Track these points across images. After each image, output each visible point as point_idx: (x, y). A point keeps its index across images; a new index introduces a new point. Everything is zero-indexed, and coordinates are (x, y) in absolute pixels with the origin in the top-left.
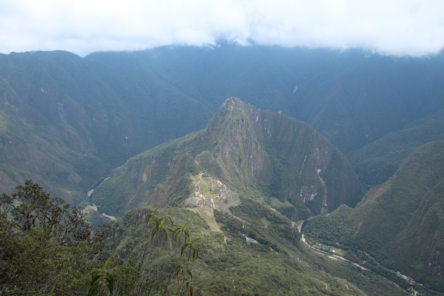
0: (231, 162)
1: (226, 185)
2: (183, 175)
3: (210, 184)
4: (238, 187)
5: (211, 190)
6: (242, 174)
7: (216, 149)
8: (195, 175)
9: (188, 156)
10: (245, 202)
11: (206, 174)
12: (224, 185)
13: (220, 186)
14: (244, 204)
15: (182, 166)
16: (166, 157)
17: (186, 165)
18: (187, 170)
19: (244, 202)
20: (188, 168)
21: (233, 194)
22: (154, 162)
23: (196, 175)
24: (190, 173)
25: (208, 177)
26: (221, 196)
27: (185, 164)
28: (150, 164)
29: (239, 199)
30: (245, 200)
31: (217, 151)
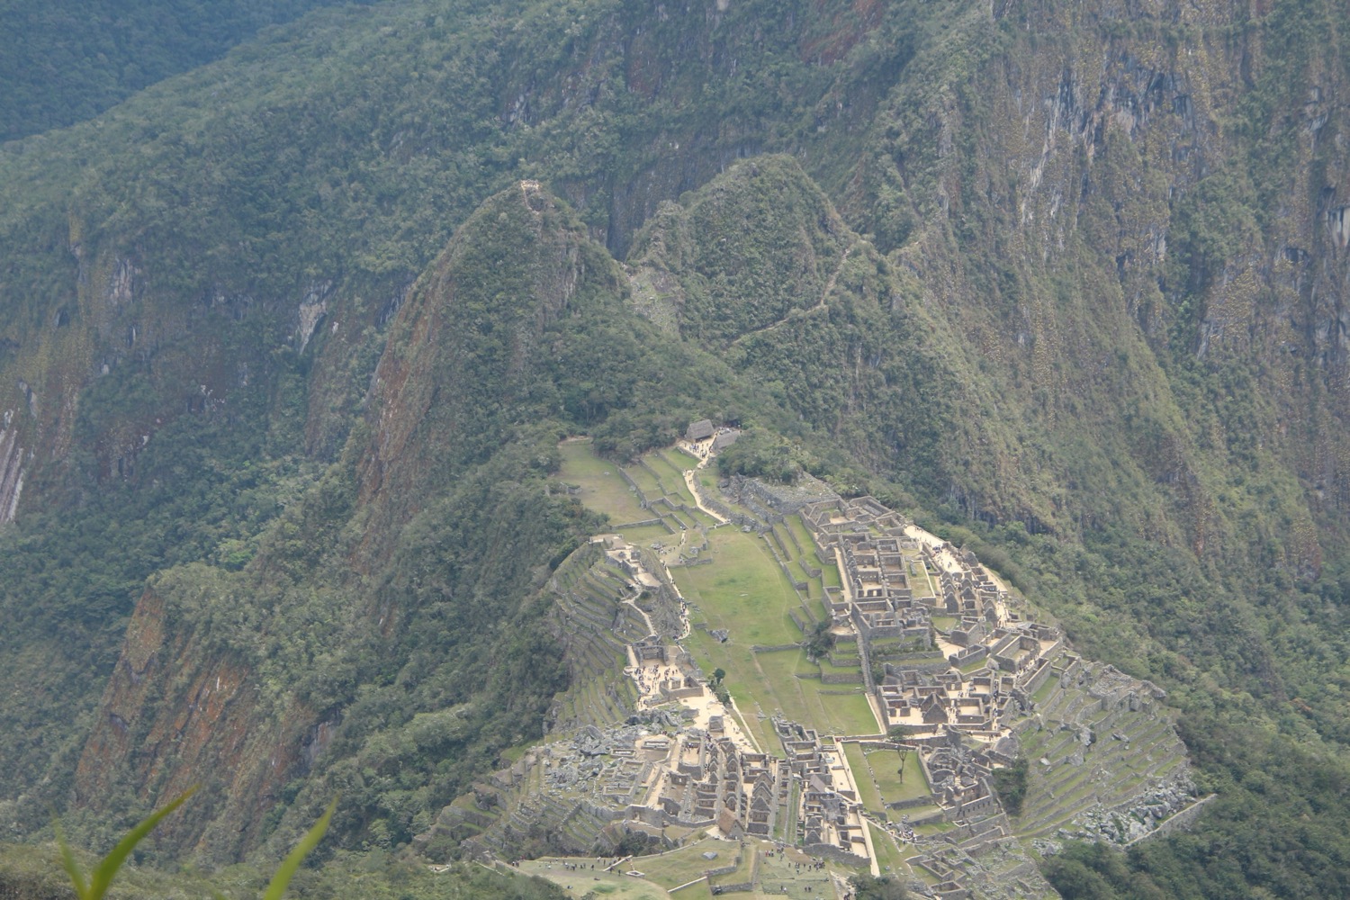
0: (1079, 301)
1: (1007, 576)
2: (485, 456)
3: (811, 564)
4: (1159, 602)
5: (821, 643)
6: (1217, 439)
7: (892, 134)
8: (627, 460)
9: (546, 223)
10: (1260, 802)
11: (767, 442)
12: (993, 578)
13: (932, 589)
14: (1242, 816)
15: (473, 347)
16: (265, 225)
17: (523, 335)
18: (534, 398)
19: (1239, 797)
20: (549, 367)
21: (1099, 688)
22: (121, 288)
23: (648, 458)
24: (564, 426)
25: (788, 479)
26: (952, 720)
27: (509, 319)
28: (64, 320)
29: (1183, 762)
30: (1255, 775)
31: (900, 158)
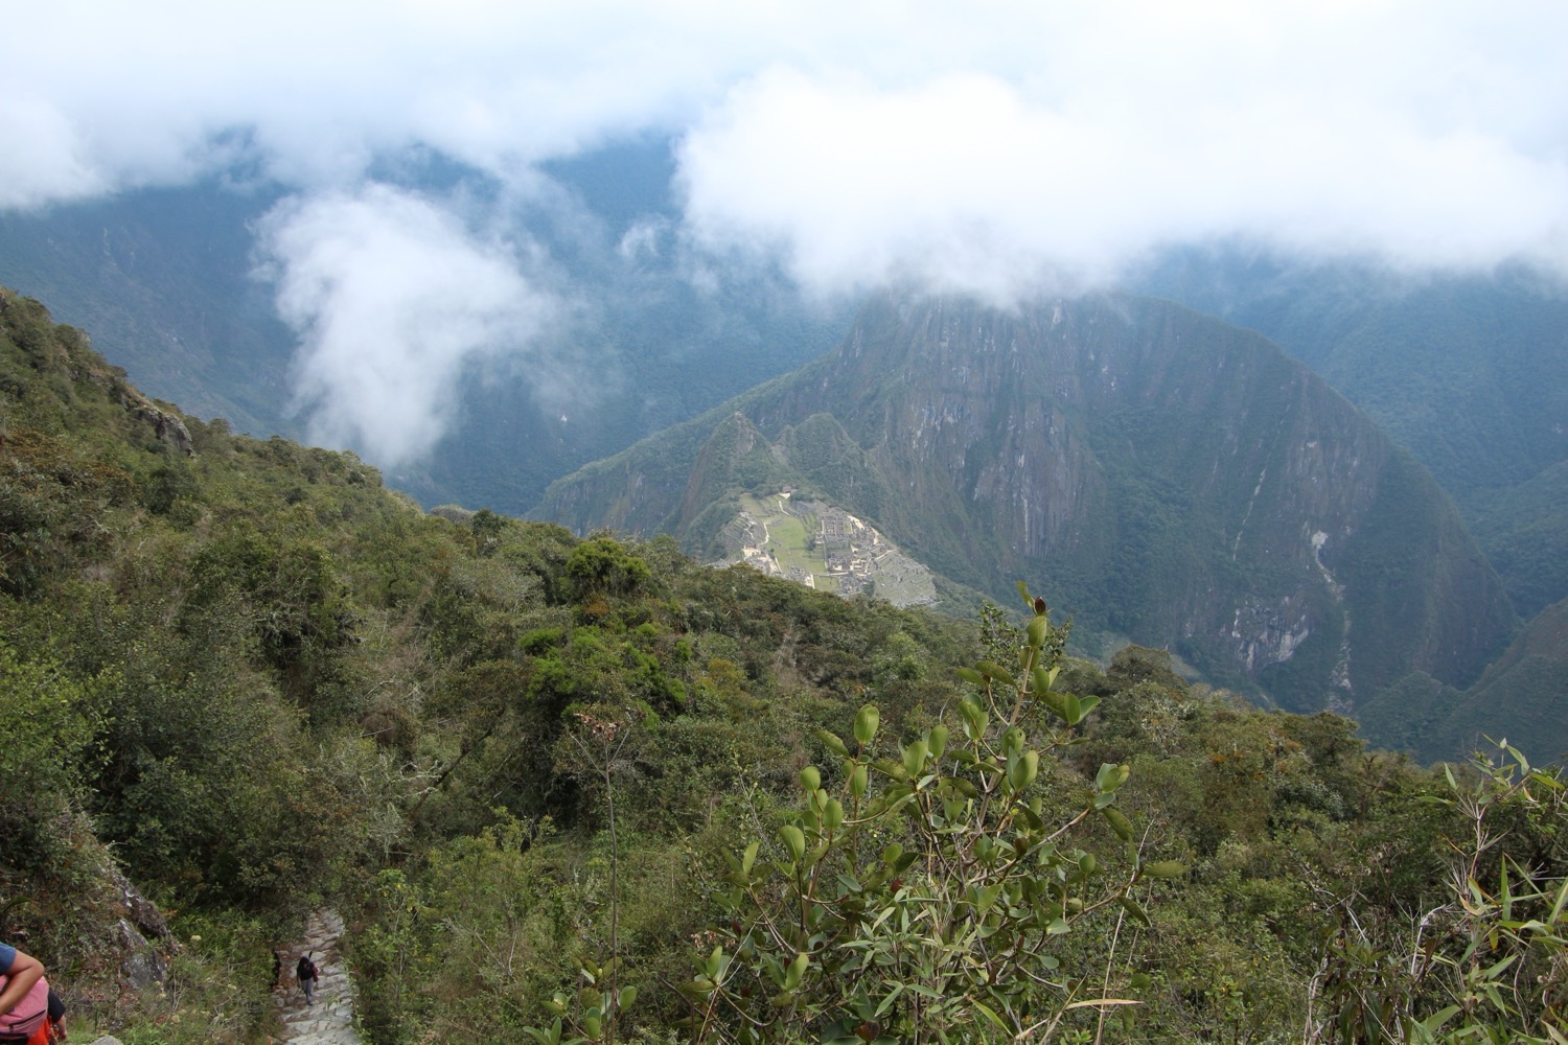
1: (880, 532)
2: (717, 499)
3: (813, 525)
5: (811, 546)
6: (980, 525)
7: (871, 416)
8: (761, 498)
9: (742, 425)
10: (957, 604)
11: (805, 491)
12: (874, 530)
13: (852, 531)
14: (950, 607)
15: (716, 464)
16: (684, 461)
17: (732, 460)
18: (734, 480)
19: (950, 601)
20: (740, 471)
21: (907, 566)
22: (639, 483)
23: (769, 498)
24: (743, 489)
25: (811, 501)
26: (852, 568)
27: (729, 455)
28: (624, 495)
29: (934, 592)
30: (956, 596)
31: (873, 423)
